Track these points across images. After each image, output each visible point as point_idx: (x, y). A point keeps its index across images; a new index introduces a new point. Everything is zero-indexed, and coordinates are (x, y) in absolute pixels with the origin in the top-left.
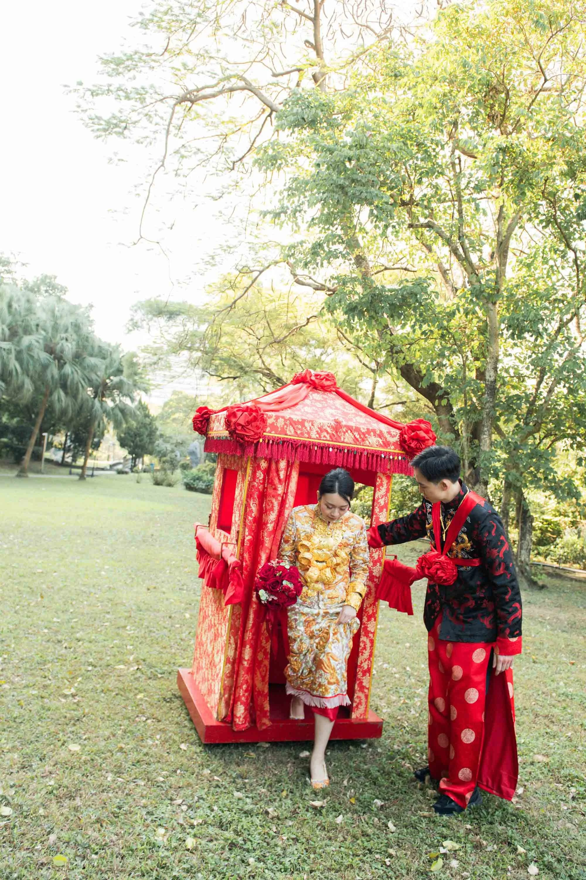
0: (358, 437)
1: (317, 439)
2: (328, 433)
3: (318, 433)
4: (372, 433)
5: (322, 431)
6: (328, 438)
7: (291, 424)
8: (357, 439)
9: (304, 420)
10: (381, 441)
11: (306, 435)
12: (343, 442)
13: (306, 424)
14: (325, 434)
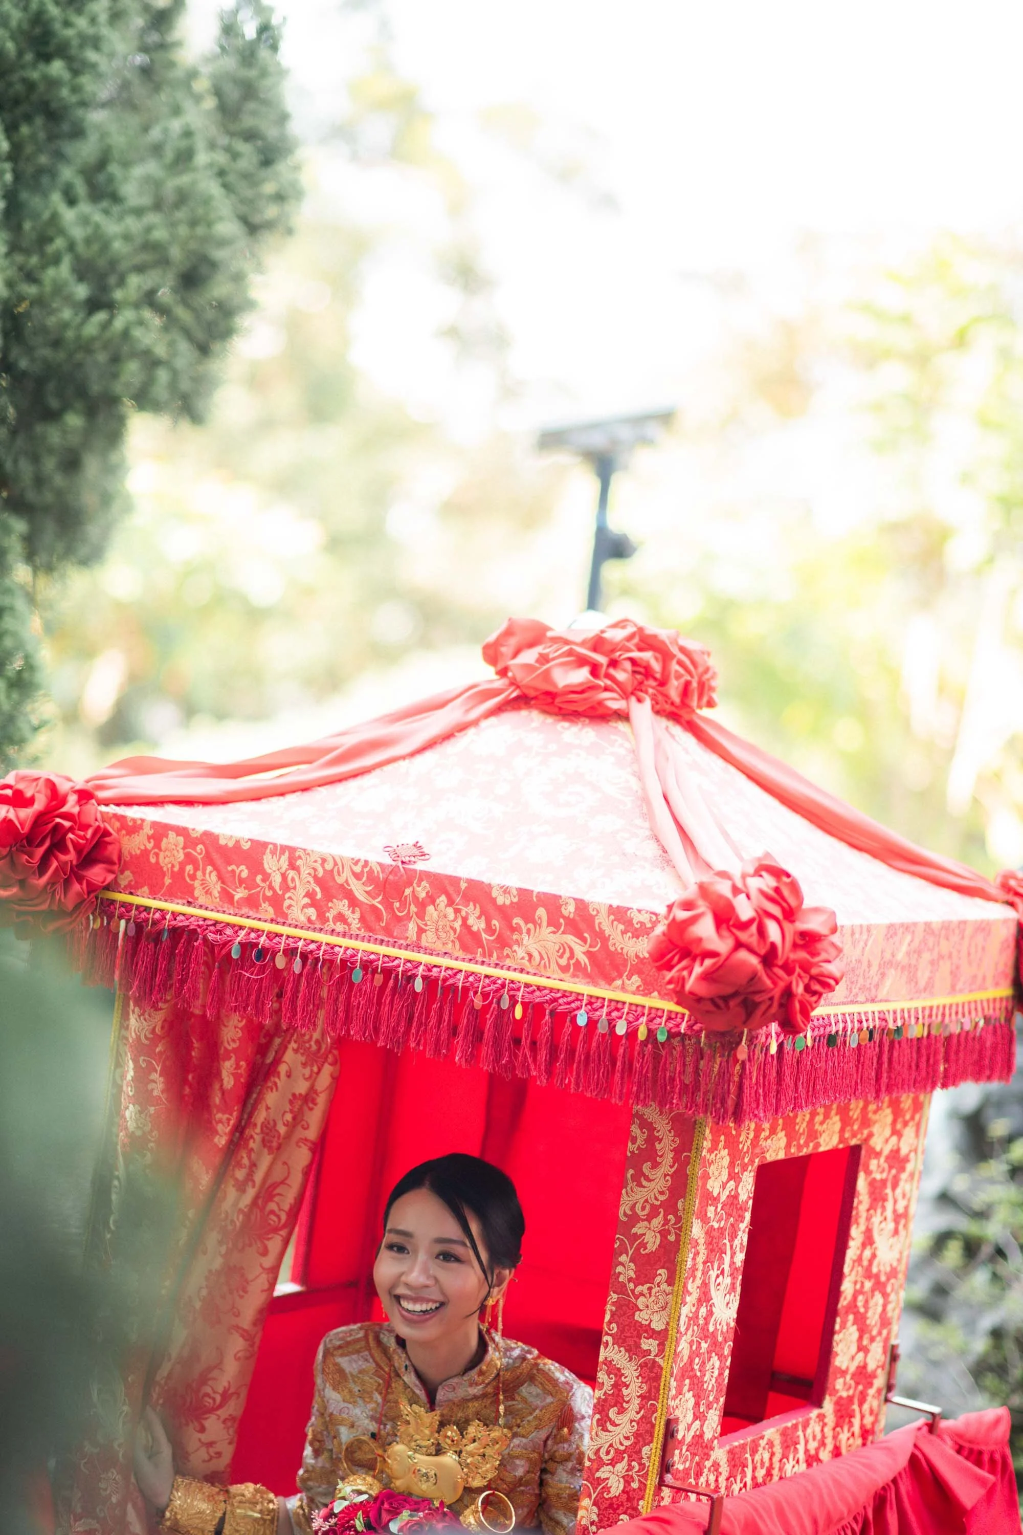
0: (478, 925)
1: (310, 925)
2: (354, 902)
3: (314, 904)
4: (541, 912)
5: (329, 896)
6: (355, 923)
7: (209, 860)
8: (476, 936)
9: (259, 846)
10: (580, 950)
11: (268, 910)
12: (418, 947)
13: (270, 863)
14: (341, 906)
